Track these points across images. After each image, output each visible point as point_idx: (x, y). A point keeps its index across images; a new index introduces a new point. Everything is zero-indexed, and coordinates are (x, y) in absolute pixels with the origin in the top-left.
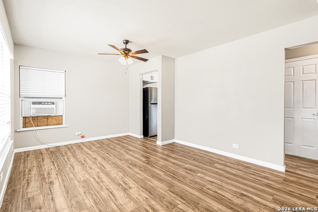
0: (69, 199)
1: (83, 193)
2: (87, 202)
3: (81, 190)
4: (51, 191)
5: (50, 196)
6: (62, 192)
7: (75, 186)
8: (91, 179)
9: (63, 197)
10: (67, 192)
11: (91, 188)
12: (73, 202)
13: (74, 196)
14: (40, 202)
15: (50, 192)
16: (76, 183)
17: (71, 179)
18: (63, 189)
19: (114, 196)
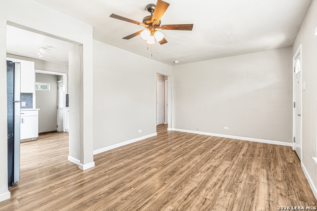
0: (256, 186)
1: (242, 183)
2: (245, 177)
3: (241, 186)
4: (269, 205)
5: (271, 199)
6: (258, 195)
7: (243, 192)
8: (223, 188)
9: (260, 190)
10: (254, 192)
11: (233, 182)
12: (254, 182)
13: (250, 186)
14: (281, 200)
15: (271, 205)
16: (239, 195)
17: (240, 203)
18: (256, 198)
19: (227, 169)
